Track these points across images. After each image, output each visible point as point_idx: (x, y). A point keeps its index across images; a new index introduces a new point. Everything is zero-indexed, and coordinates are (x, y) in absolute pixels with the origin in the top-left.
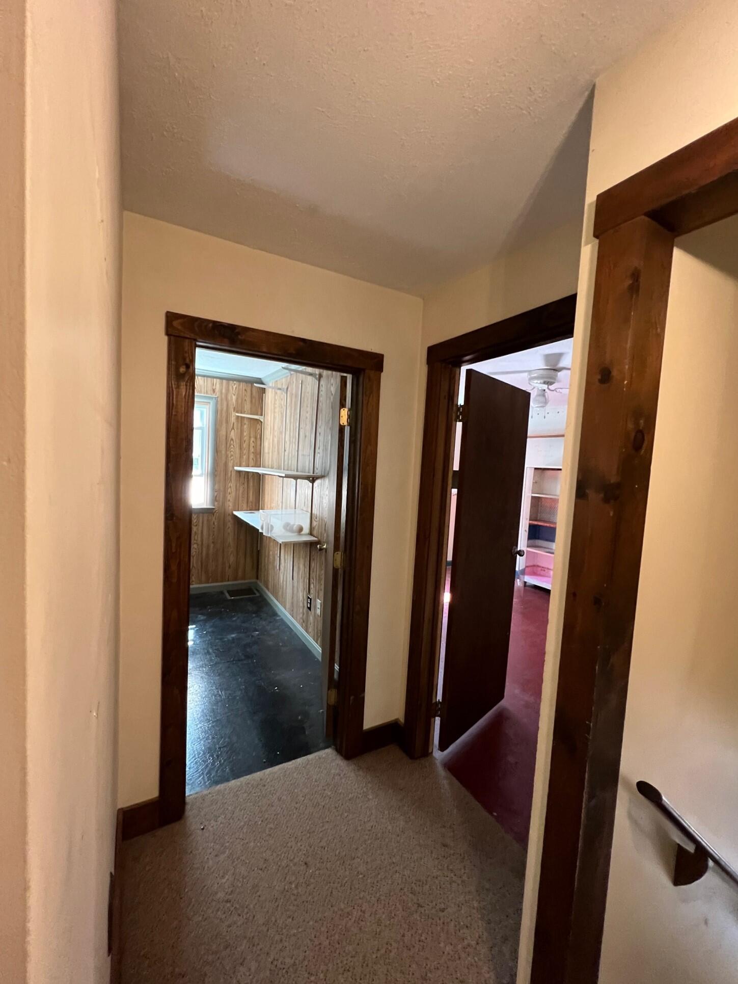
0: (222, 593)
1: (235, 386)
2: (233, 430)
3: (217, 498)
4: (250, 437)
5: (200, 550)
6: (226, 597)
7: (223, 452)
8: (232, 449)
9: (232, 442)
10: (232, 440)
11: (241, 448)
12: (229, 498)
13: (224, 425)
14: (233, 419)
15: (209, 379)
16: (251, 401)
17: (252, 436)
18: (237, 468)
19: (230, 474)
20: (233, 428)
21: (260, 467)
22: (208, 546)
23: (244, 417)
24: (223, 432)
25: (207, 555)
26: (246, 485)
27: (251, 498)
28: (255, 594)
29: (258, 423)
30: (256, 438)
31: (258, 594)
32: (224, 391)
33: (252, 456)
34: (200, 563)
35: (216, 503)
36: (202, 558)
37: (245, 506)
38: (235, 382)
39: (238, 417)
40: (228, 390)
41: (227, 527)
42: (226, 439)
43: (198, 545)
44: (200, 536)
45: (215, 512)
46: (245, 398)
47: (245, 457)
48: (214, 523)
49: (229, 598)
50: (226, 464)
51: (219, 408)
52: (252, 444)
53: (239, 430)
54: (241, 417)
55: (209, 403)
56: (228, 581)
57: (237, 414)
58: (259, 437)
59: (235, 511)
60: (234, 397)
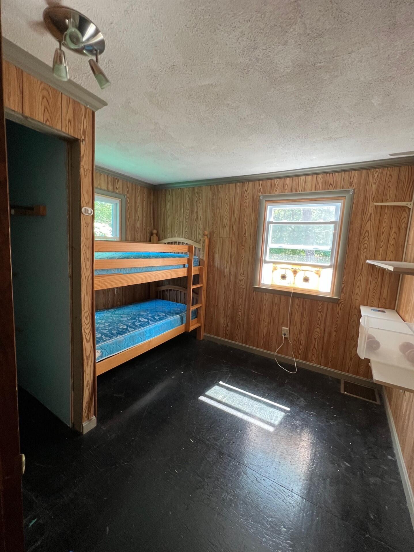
0: (339, 381)
1: (377, 174)
2: (370, 221)
3: (344, 290)
4: (391, 228)
5: (322, 334)
6: (340, 389)
7: (355, 245)
8: (366, 242)
9: (367, 234)
10: (367, 231)
11: (377, 239)
12: (357, 290)
13: (359, 216)
14: (371, 210)
15: (347, 173)
16: (397, 187)
17: (393, 225)
18: (368, 261)
19: (361, 267)
20: (370, 219)
21: (402, 261)
22: (330, 334)
23: (386, 206)
24: (357, 225)
25: (328, 341)
26: (379, 280)
27: (385, 295)
28: (375, 400)
29: (404, 210)
30: (399, 229)
31: (378, 402)
32: (362, 182)
33: (391, 249)
34: (321, 346)
35: (342, 295)
36: (323, 343)
37: (376, 302)
38: (377, 170)
39: (377, 207)
40: (367, 180)
41: (352, 321)
42: (360, 231)
43: (321, 330)
44: (323, 322)
45: (341, 303)
46: (390, 184)
47: (381, 249)
48: (338, 314)
49: (342, 391)
50: (357, 258)
51: (355, 200)
52: (393, 236)
53: (377, 222)
54: (382, 206)
55: (346, 196)
56: (348, 372)
57: (375, 204)
58: (403, 226)
59: (364, 305)
60: (374, 186)
